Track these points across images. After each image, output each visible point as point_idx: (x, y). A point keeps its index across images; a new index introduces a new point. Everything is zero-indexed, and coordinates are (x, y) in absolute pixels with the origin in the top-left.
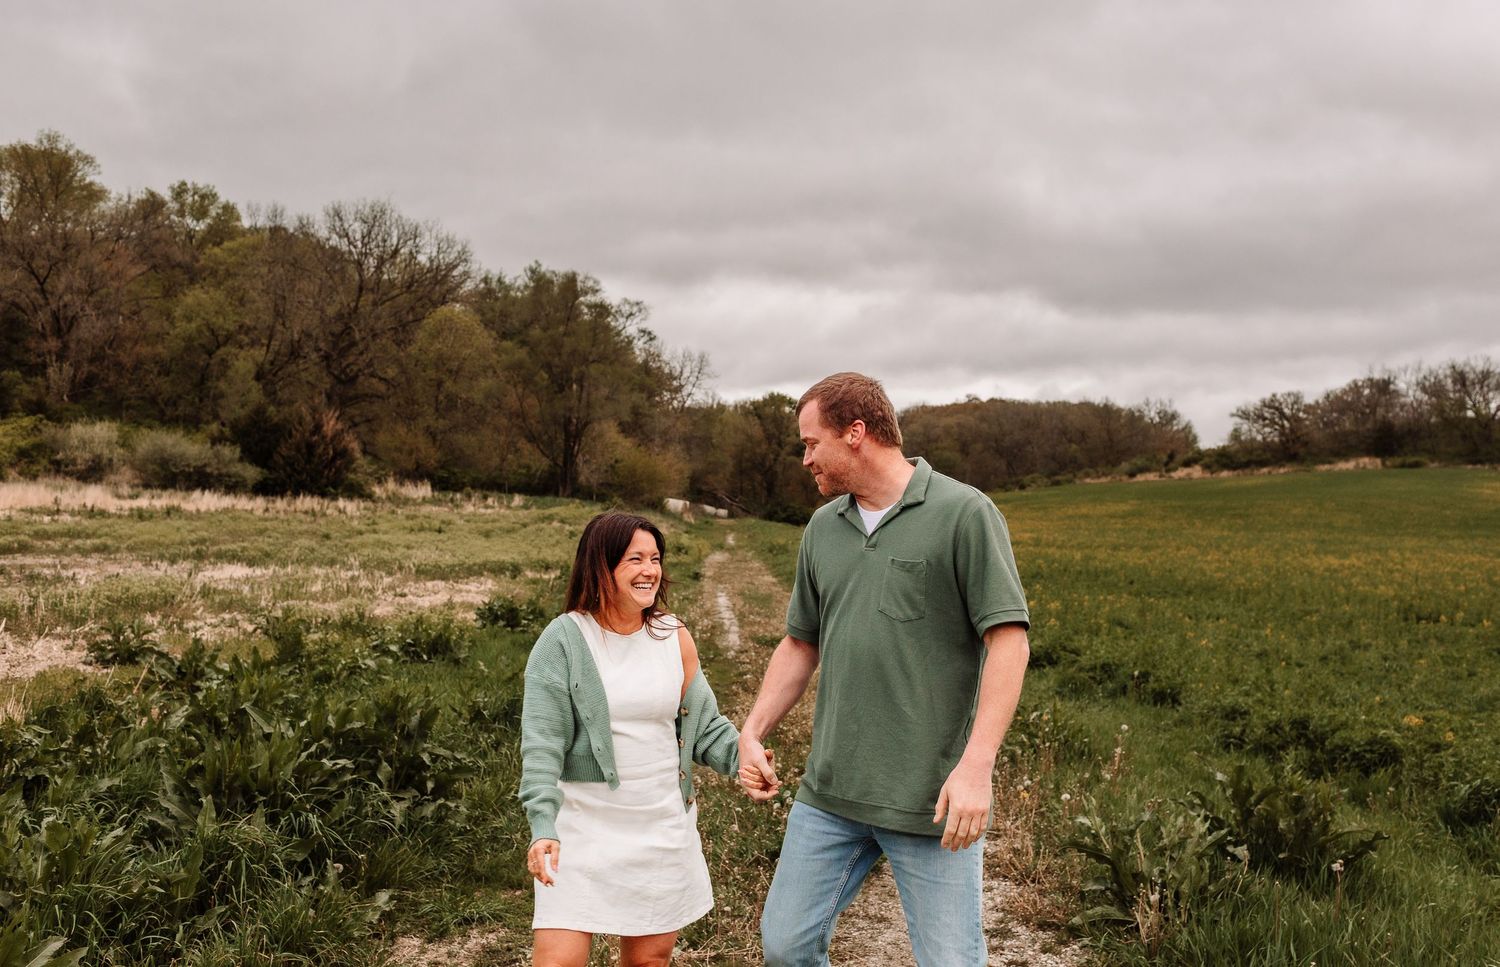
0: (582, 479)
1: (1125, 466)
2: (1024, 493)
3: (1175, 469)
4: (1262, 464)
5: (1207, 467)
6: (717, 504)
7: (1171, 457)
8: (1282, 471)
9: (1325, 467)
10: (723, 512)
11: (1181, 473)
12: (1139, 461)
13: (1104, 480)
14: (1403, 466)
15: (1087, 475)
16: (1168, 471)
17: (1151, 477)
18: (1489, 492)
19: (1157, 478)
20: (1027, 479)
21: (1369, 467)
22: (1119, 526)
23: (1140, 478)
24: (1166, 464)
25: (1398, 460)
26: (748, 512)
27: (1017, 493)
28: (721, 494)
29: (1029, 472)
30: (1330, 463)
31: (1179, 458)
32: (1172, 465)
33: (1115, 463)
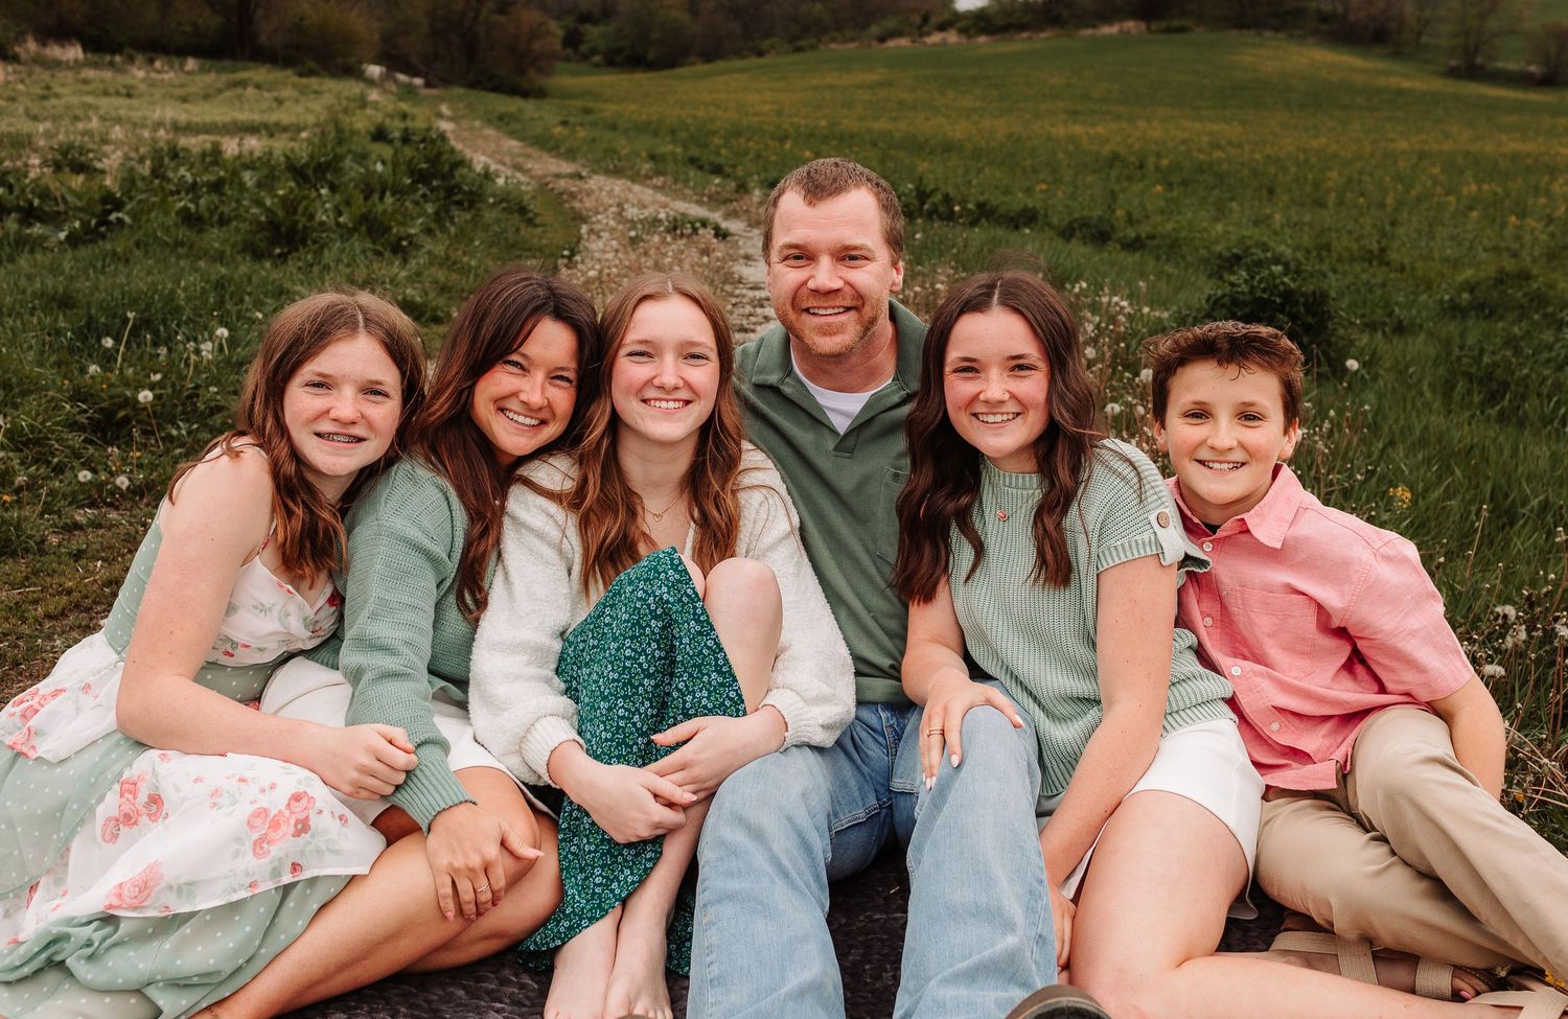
0: (263, 39)
1: (875, 29)
2: (762, 61)
3: (929, 34)
4: (1022, 27)
5: (963, 31)
6: (414, 73)
7: (926, 19)
8: (1043, 35)
9: (1089, 32)
10: (418, 81)
11: (935, 38)
12: (890, 23)
13: (851, 46)
14: (1168, 30)
15: (834, 40)
16: (922, 35)
17: (903, 42)
18: (1250, 59)
19: (909, 44)
20: (766, 44)
21: (1134, 31)
22: (867, 97)
23: (891, 44)
24: (920, 27)
25: (1163, 24)
26: (446, 82)
27: (754, 61)
28: (414, 60)
29: (768, 35)
30: (1094, 27)
31: (934, 20)
32: (926, 29)
33: (863, 27)
